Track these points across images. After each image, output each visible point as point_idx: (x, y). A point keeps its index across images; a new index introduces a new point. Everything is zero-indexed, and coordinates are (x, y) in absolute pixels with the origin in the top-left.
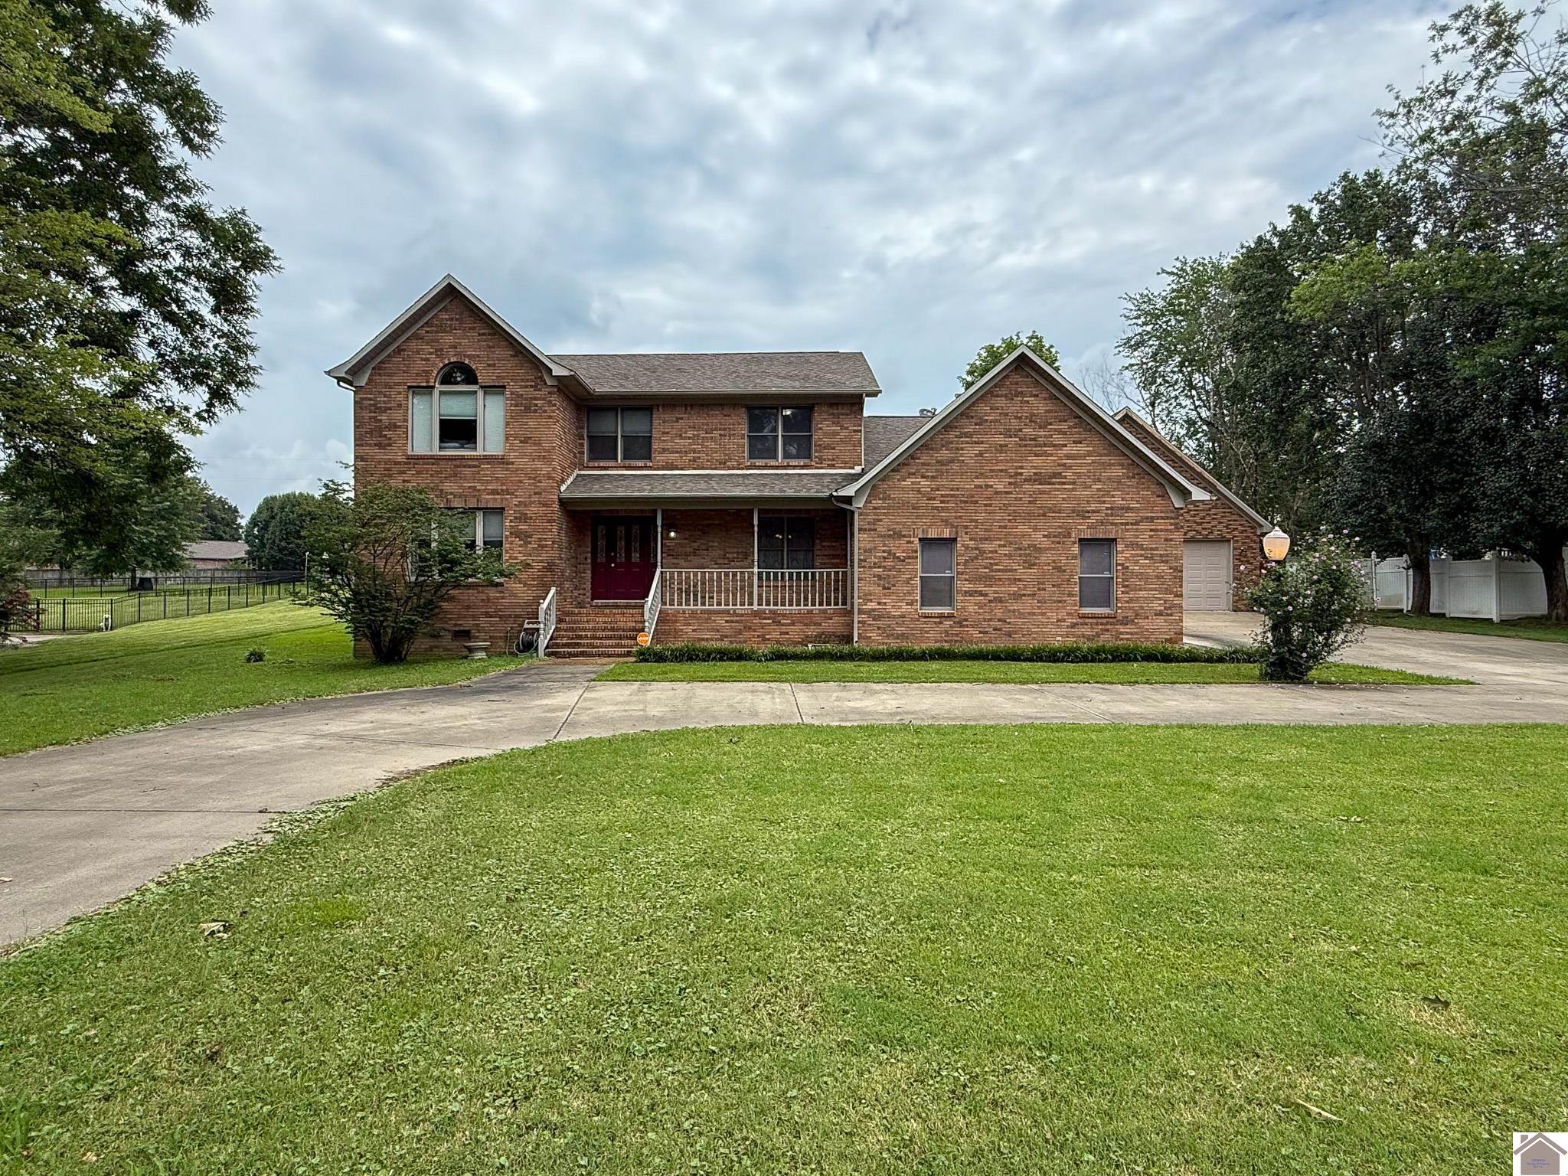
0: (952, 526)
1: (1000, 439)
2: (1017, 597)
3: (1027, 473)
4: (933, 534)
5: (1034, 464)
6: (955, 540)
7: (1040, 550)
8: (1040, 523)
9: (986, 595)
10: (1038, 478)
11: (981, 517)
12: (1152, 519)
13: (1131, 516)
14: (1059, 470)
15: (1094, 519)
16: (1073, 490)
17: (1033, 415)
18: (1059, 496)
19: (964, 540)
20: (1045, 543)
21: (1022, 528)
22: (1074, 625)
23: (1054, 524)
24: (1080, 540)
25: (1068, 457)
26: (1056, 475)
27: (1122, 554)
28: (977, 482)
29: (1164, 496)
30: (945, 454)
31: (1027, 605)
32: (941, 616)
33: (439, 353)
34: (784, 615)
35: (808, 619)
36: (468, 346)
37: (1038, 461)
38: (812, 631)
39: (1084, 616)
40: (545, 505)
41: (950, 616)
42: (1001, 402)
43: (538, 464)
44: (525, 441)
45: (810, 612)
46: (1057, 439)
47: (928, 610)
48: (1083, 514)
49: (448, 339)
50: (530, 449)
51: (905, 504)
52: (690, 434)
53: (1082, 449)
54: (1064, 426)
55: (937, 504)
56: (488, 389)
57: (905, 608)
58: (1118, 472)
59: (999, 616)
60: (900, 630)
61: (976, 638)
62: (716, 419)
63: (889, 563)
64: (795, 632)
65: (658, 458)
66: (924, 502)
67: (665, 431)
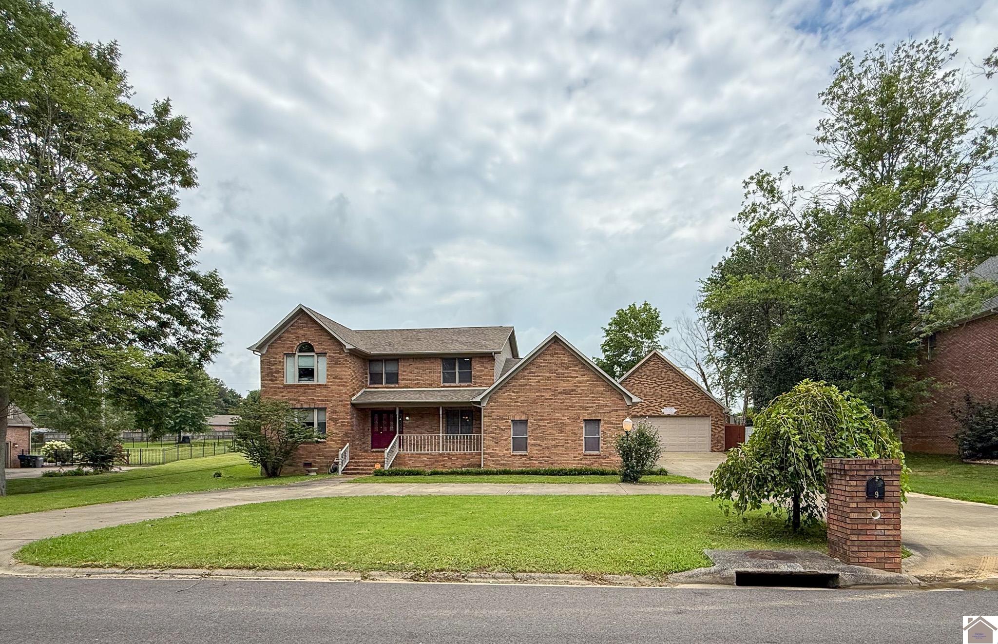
0: (526, 414)
1: (547, 374)
2: (555, 446)
3: (560, 390)
4: (517, 418)
5: (563, 386)
6: (527, 420)
7: (566, 425)
8: (566, 412)
9: (542, 446)
10: (565, 392)
11: (539, 410)
12: (617, 410)
13: (607, 409)
14: (574, 388)
15: (590, 410)
16: (581, 397)
17: (562, 363)
18: (574, 400)
19: (531, 420)
20: (569, 422)
21: (558, 415)
22: (581, 459)
23: (572, 413)
24: (584, 420)
25: (580, 382)
26: (573, 391)
27: (603, 426)
28: (538, 394)
29: (623, 400)
30: (523, 381)
31: (560, 450)
32: (521, 455)
33: (297, 338)
34: (453, 456)
35: (463, 457)
36: (310, 335)
37: (565, 384)
38: (466, 462)
39: (586, 455)
40: (344, 406)
41: (525, 455)
42: (548, 357)
43: (341, 388)
44: (335, 377)
45: (465, 454)
46: (574, 374)
47: (516, 453)
48: (585, 409)
49: (301, 332)
50: (338, 381)
51: (504, 404)
52: (415, 372)
53: (585, 378)
54: (577, 368)
55: (519, 404)
56: (319, 354)
57: (505, 452)
58: (602, 389)
59: (548, 455)
60: (502, 462)
61: (536, 465)
62: (428, 364)
63: (498, 431)
64: (458, 463)
65: (402, 383)
66: (513, 404)
67: (404, 371)
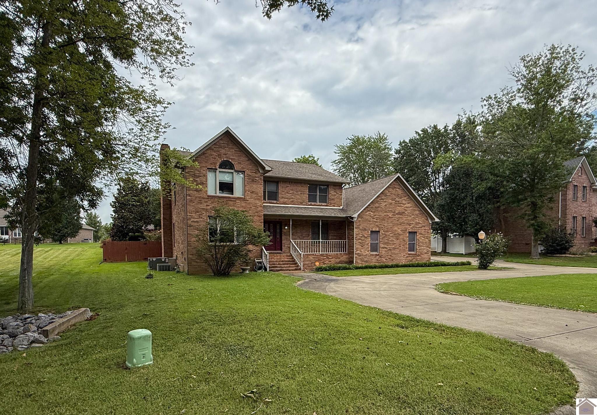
0: (379, 227)
1: (390, 201)
2: (394, 249)
3: (397, 212)
4: (374, 230)
6: (379, 231)
7: (400, 235)
8: (400, 227)
9: (387, 248)
10: (399, 214)
11: (386, 225)
12: (424, 226)
13: (420, 225)
14: (404, 211)
15: (412, 225)
16: (407, 217)
17: (398, 194)
18: (404, 219)
19: (382, 231)
20: (401, 233)
21: (396, 228)
22: (407, 257)
23: (402, 227)
24: (409, 232)
25: (407, 207)
26: (404, 213)
27: (418, 236)
28: (385, 214)
29: (427, 220)
30: (377, 205)
31: (396, 251)
32: (376, 255)
33: (219, 156)
35: (336, 257)
36: (231, 154)
37: (399, 208)
39: (409, 254)
41: (378, 255)
42: (391, 190)
43: (257, 202)
44: (252, 192)
46: (404, 202)
47: (372, 253)
48: (410, 225)
49: (223, 151)
50: (254, 195)
51: (367, 220)
52: (291, 192)
53: (409, 205)
54: (405, 198)
55: (375, 220)
56: (238, 172)
57: (367, 253)
58: (417, 212)
59: (390, 255)
60: (366, 259)
61: (385, 261)
62: (299, 188)
63: (363, 238)
66: (372, 220)
67: (283, 191)
